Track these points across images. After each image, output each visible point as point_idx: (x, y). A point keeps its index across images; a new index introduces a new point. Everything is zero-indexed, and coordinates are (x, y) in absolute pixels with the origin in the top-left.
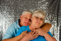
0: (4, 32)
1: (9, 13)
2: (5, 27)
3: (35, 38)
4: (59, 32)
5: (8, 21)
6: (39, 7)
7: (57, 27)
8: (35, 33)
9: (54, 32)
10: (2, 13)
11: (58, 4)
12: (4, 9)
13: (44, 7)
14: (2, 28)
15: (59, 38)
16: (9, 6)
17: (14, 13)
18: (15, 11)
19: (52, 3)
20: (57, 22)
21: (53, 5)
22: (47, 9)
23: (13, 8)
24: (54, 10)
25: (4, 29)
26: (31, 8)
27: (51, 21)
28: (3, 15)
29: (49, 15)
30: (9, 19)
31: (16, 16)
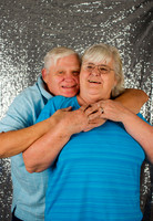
1: (13, 59)
2: (1, 100)
3: (95, 126)
5: (9, 85)
6: (105, 40)
13: (120, 39)
16: (13, 36)
17: (29, 58)
18: (30, 54)
21: (146, 33)
22: (127, 45)
23: (25, 45)
26: (80, 42)
27: (140, 81)
30: (12, 78)
31: (34, 67)
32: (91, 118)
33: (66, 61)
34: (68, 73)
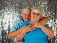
0: (11, 26)
1: (15, 10)
2: (12, 22)
4: (56, 26)
6: (40, 5)
7: (55, 21)
8: (32, 26)
9: (52, 26)
10: (9, 11)
11: (55, 3)
12: (11, 7)
13: (44, 5)
14: (10, 23)
15: (56, 31)
16: (15, 4)
17: (20, 10)
18: (20, 9)
19: (51, 1)
20: (55, 17)
21: (51, 3)
22: (46, 7)
23: (19, 6)
24: (52, 8)
25: (12, 23)
26: (33, 6)
27: (50, 16)
28: (10, 12)
29: (48, 12)
30: (15, 16)
31: (21, 12)
32: (31, 28)
33: (27, 12)
34: (27, 15)
